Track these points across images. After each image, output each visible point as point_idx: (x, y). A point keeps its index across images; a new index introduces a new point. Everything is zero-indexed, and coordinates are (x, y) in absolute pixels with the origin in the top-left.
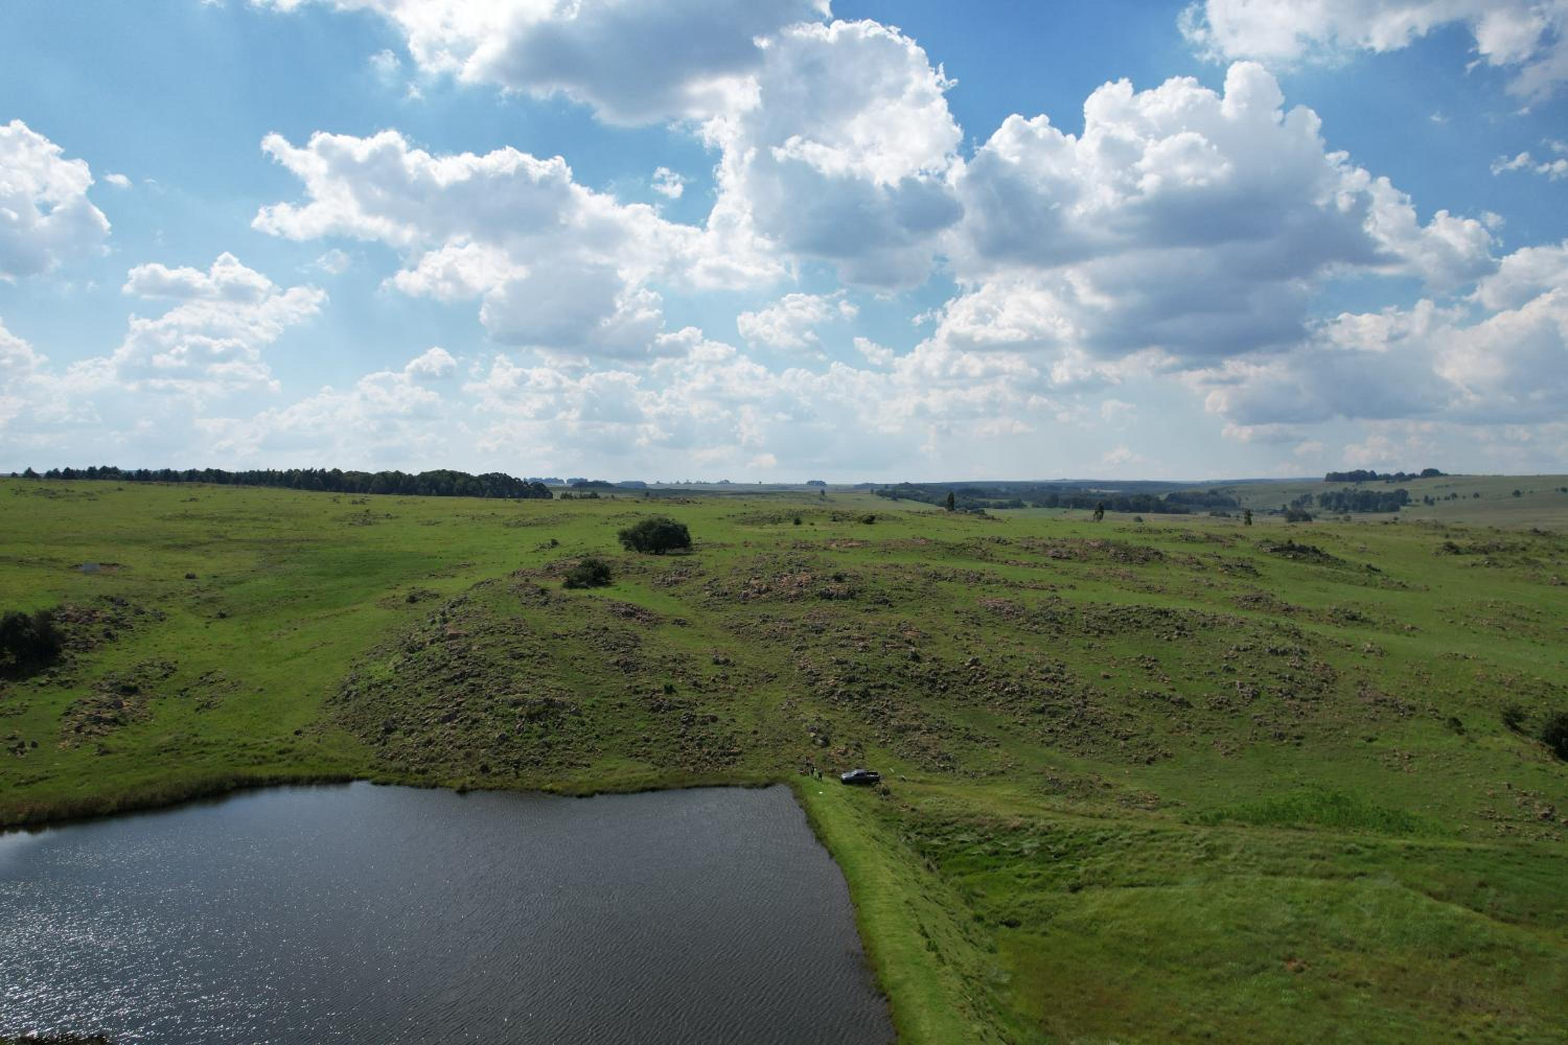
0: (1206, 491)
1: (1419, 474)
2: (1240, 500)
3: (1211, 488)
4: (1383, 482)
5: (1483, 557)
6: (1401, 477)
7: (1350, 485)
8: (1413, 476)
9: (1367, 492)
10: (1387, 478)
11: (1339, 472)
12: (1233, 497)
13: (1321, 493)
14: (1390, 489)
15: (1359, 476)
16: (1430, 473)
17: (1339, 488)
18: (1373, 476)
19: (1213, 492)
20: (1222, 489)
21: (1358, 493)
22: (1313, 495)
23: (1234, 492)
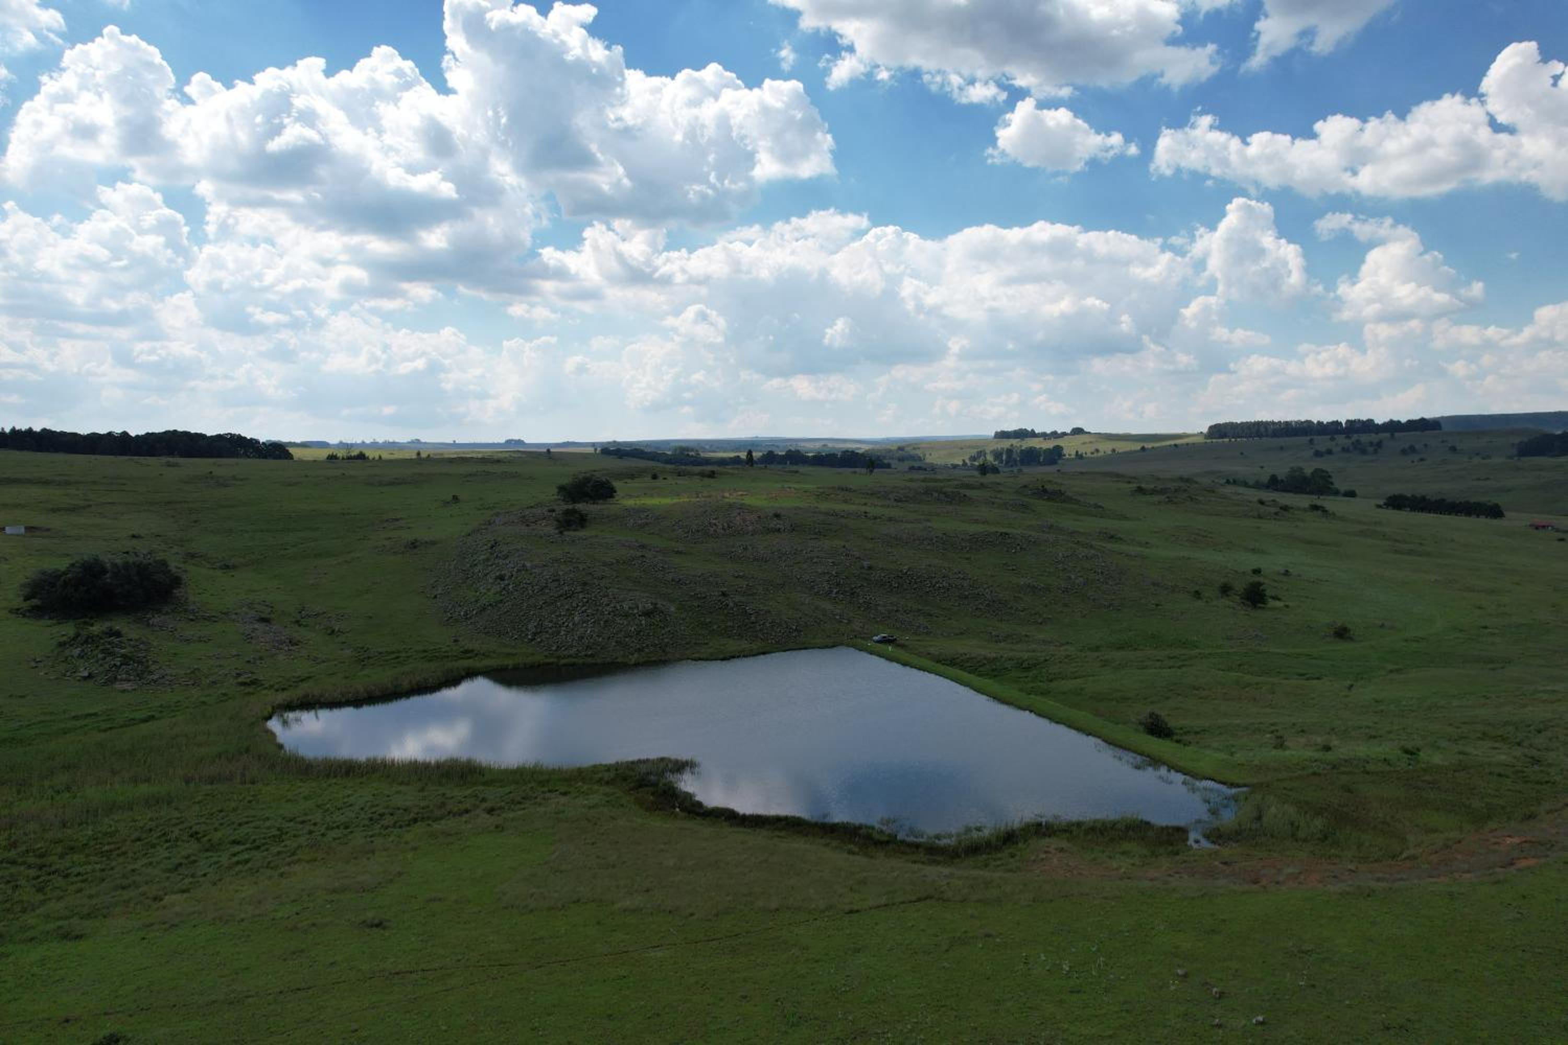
0: (894, 448)
1: (1069, 432)
2: (925, 455)
3: (899, 444)
4: (1041, 439)
5: (1162, 498)
6: (1054, 435)
7: (1015, 442)
8: (1064, 434)
9: (1031, 448)
10: (1044, 435)
11: (1006, 430)
12: (919, 452)
13: (992, 449)
14: (1049, 445)
15: (1022, 434)
16: (1078, 431)
17: (1006, 444)
18: (1033, 434)
19: (901, 449)
20: (908, 446)
21: (1023, 448)
22: (988, 452)
23: (919, 448)
